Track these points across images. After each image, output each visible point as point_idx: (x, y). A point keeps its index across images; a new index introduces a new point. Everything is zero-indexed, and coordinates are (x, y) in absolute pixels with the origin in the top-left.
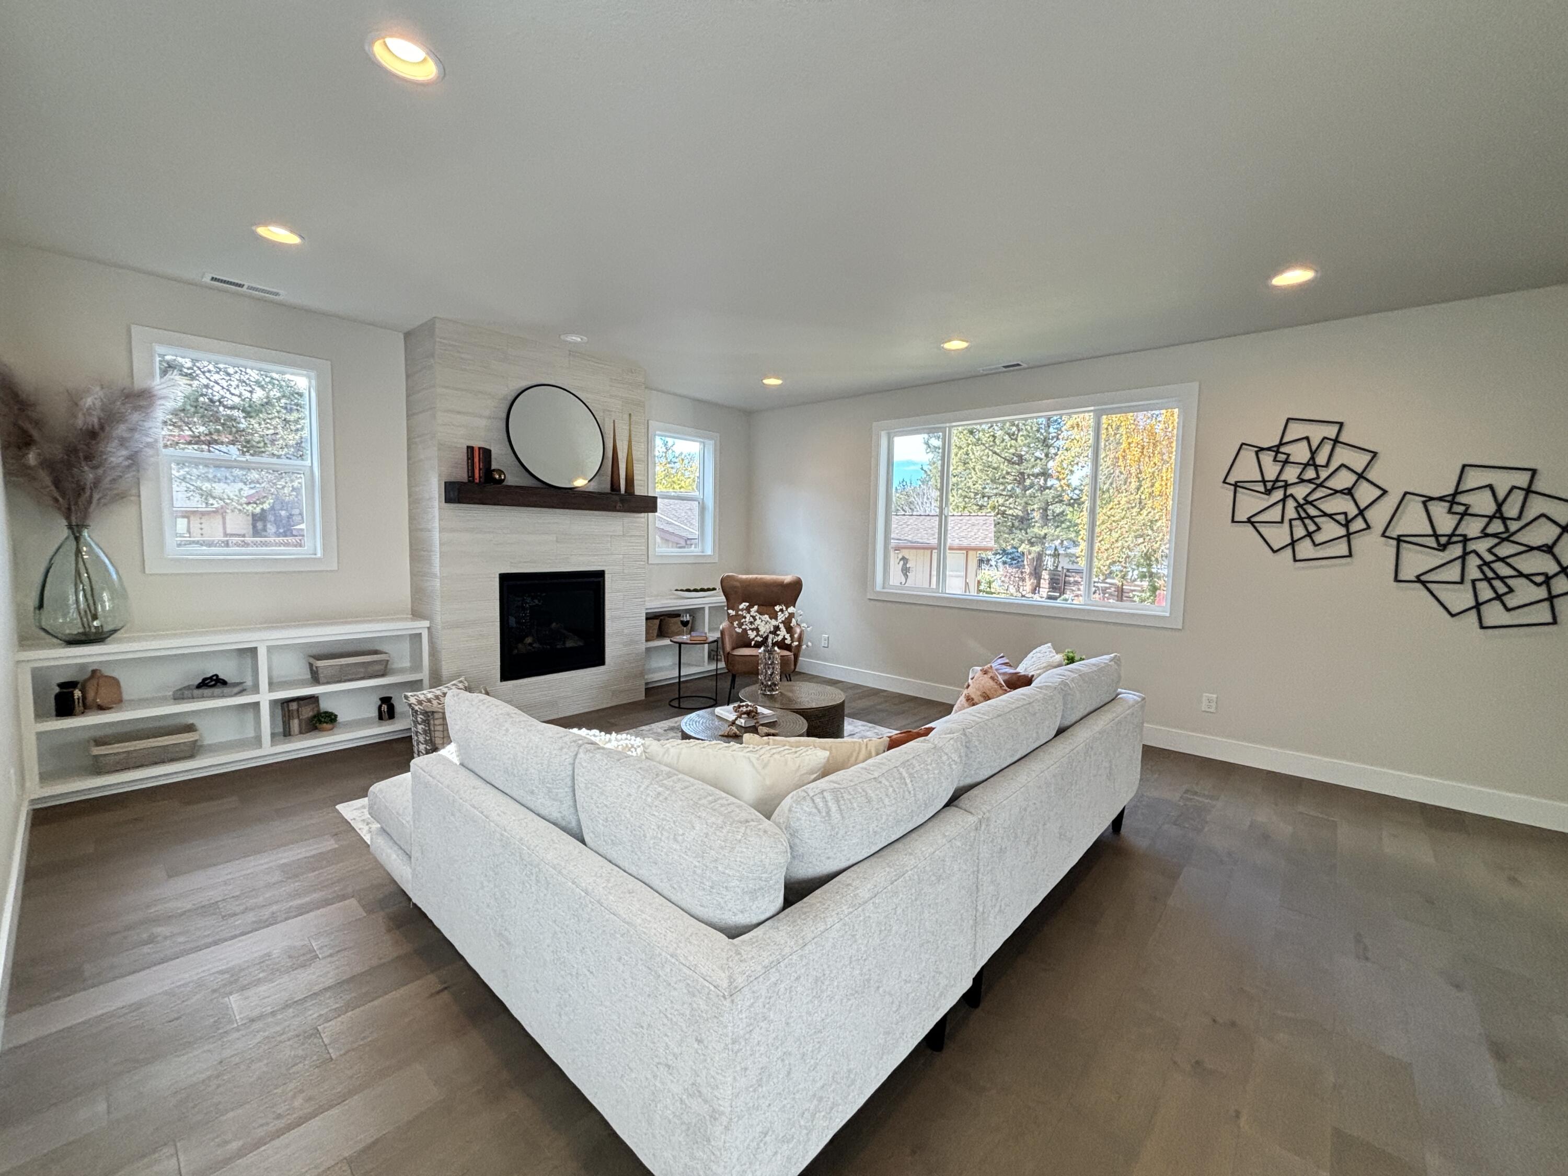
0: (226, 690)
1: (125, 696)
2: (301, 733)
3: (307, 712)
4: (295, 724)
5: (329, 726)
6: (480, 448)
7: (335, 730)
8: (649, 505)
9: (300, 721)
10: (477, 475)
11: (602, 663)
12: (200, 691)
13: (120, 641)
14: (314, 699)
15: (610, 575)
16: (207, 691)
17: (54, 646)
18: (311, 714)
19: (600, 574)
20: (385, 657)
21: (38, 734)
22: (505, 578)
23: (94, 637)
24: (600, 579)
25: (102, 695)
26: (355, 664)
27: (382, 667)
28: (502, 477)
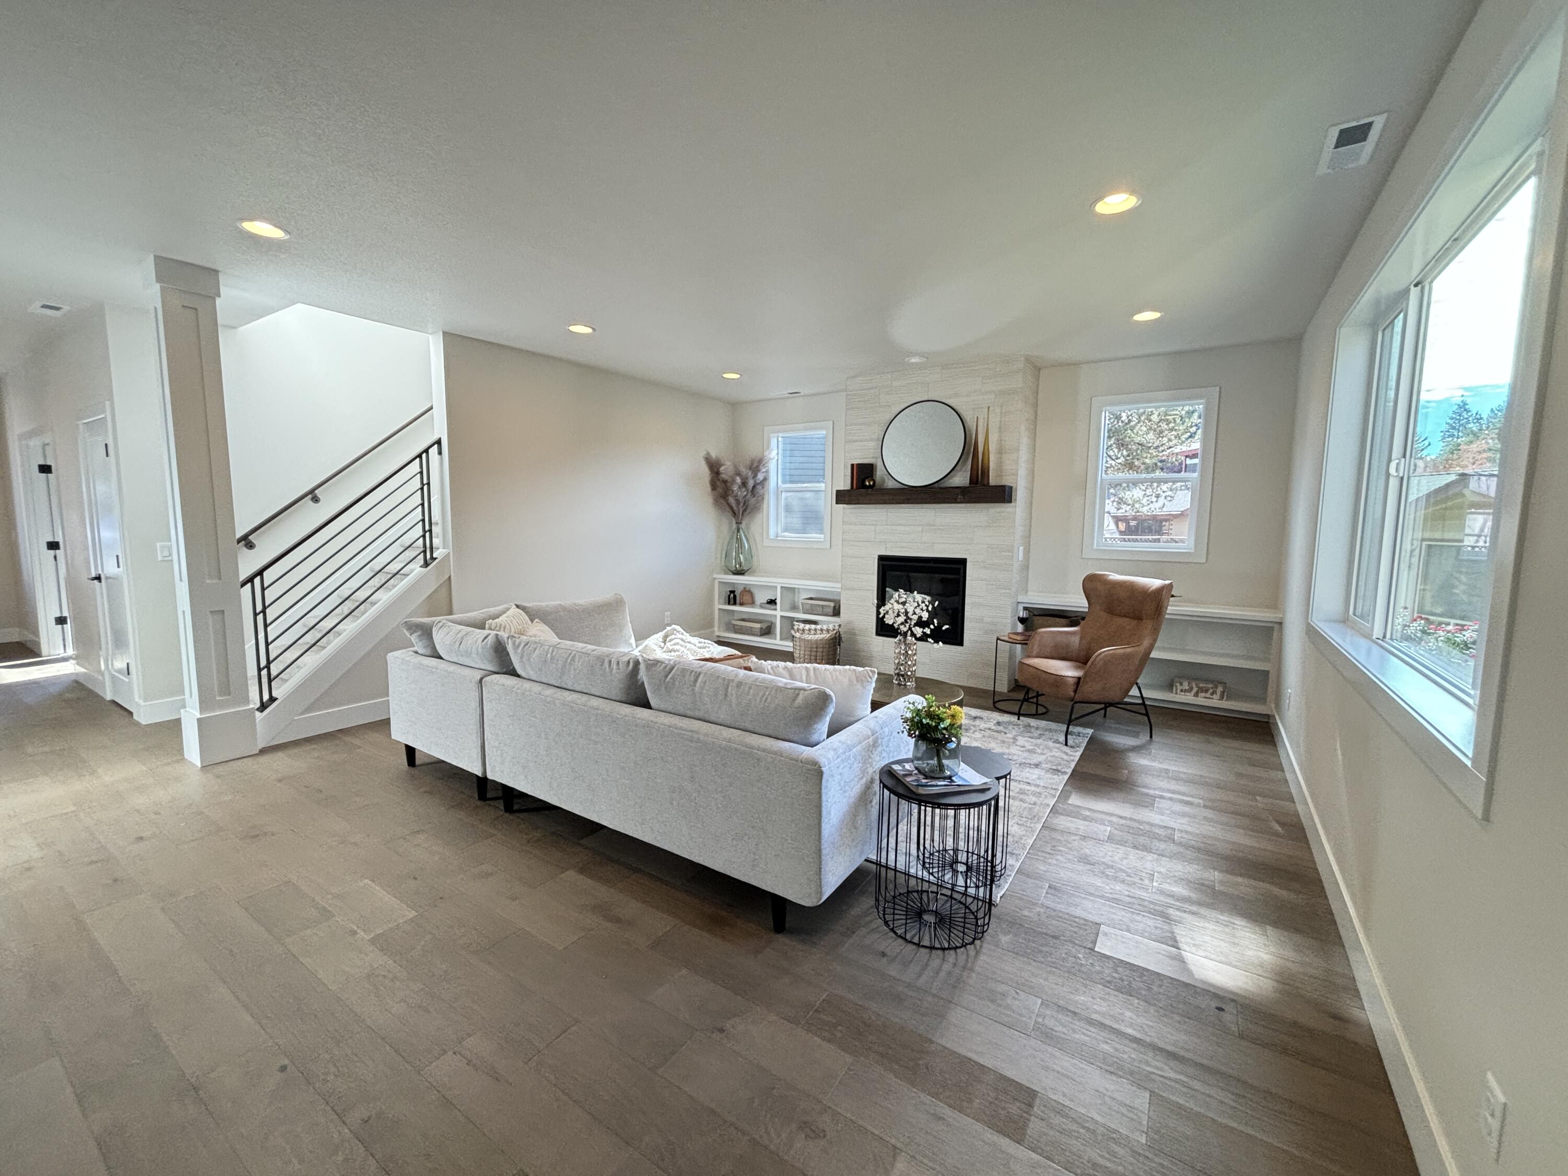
0: (774, 607)
1: (756, 603)
6: (858, 464)
8: (1003, 495)
10: (855, 484)
11: (962, 643)
12: (768, 606)
13: (750, 575)
15: (971, 564)
16: (770, 606)
17: (729, 574)
19: (963, 562)
20: (832, 604)
21: (719, 609)
22: (882, 559)
23: (740, 573)
24: (962, 567)
25: (746, 598)
26: (818, 605)
27: (831, 610)
28: (871, 483)
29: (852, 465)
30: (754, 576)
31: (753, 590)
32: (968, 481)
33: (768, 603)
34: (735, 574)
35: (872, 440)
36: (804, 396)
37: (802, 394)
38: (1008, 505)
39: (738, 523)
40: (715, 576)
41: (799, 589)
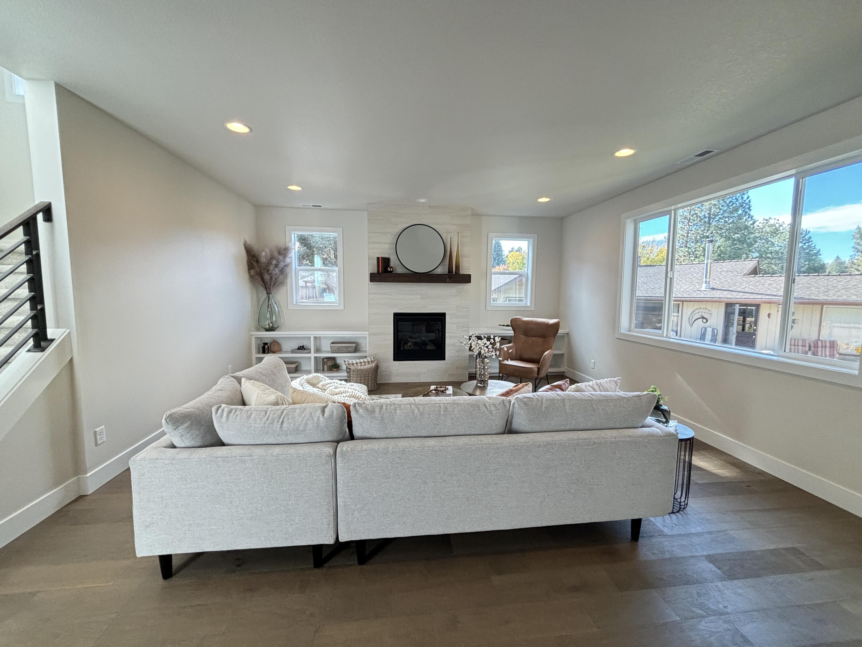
0: (305, 351)
1: (283, 350)
2: (327, 371)
3: (330, 363)
4: (326, 367)
5: (335, 370)
6: (382, 258)
7: (338, 372)
8: (467, 279)
9: (327, 366)
10: (380, 270)
11: (444, 359)
12: (298, 351)
13: (279, 331)
14: (334, 359)
15: (449, 315)
16: (301, 351)
17: (263, 331)
18: (331, 364)
19: (444, 314)
20: (354, 345)
21: (256, 358)
22: (396, 315)
23: (271, 329)
24: (443, 317)
25: (275, 348)
26: (343, 347)
27: (353, 349)
28: (392, 270)
29: (378, 258)
30: (282, 331)
31: (279, 341)
32: (447, 270)
33: (299, 349)
34: (267, 330)
35: (387, 243)
36: (324, 209)
37: (323, 207)
38: (469, 284)
39: (268, 294)
40: (252, 333)
41: (320, 337)
